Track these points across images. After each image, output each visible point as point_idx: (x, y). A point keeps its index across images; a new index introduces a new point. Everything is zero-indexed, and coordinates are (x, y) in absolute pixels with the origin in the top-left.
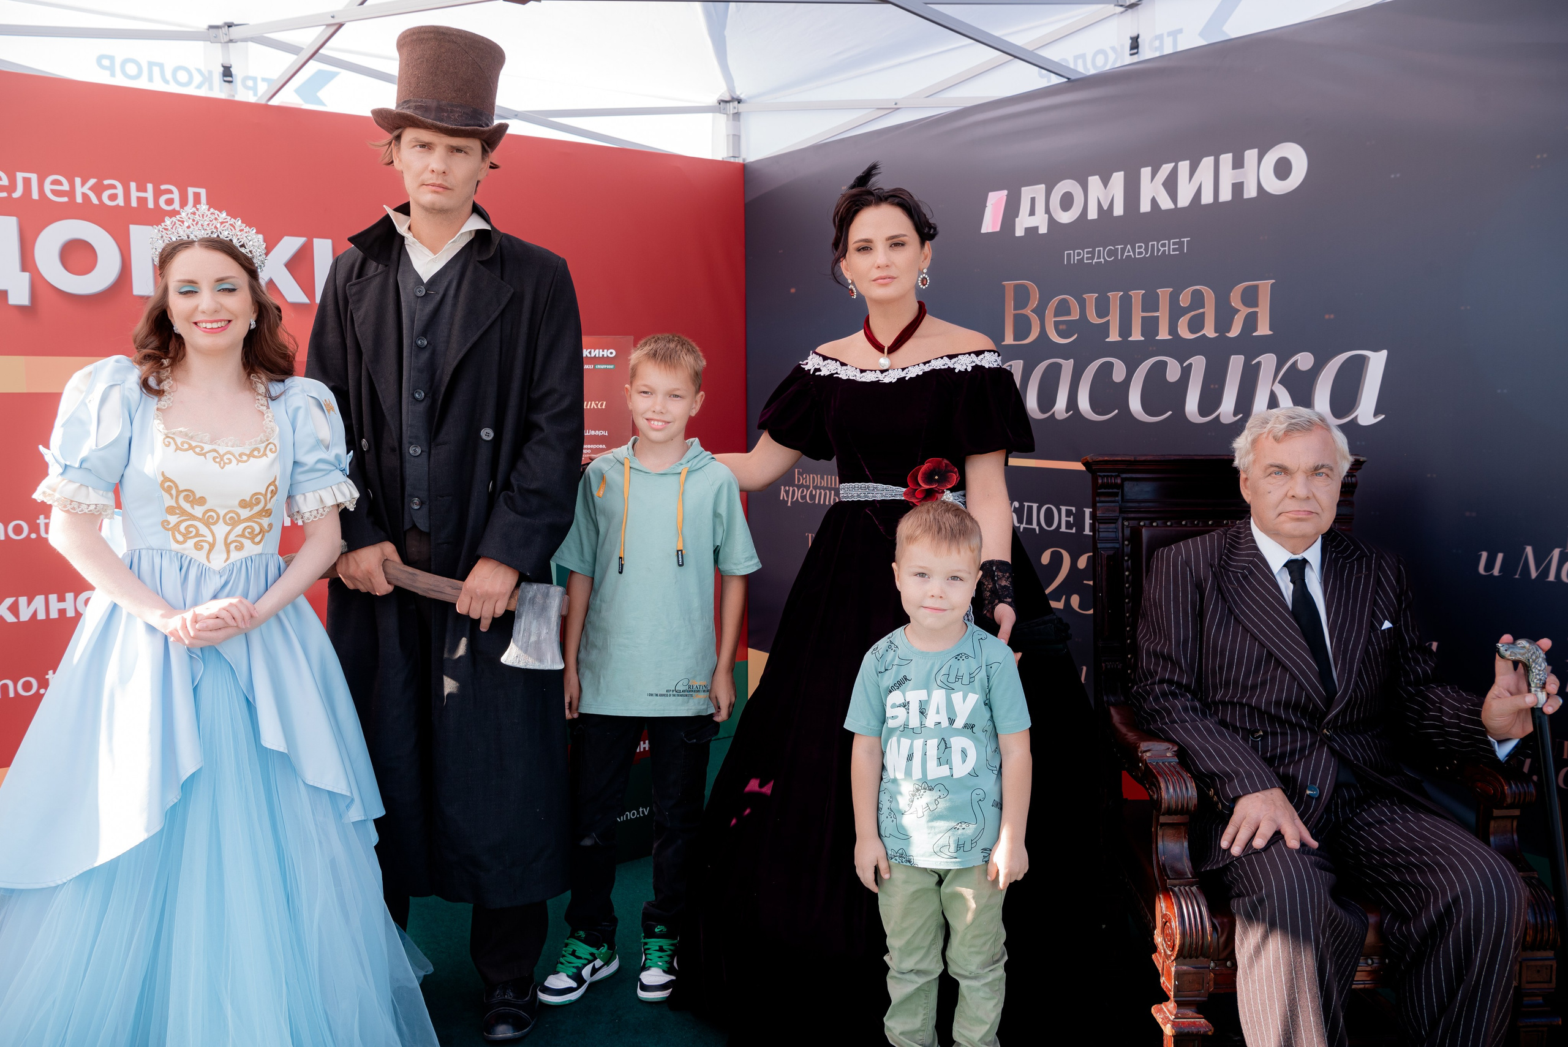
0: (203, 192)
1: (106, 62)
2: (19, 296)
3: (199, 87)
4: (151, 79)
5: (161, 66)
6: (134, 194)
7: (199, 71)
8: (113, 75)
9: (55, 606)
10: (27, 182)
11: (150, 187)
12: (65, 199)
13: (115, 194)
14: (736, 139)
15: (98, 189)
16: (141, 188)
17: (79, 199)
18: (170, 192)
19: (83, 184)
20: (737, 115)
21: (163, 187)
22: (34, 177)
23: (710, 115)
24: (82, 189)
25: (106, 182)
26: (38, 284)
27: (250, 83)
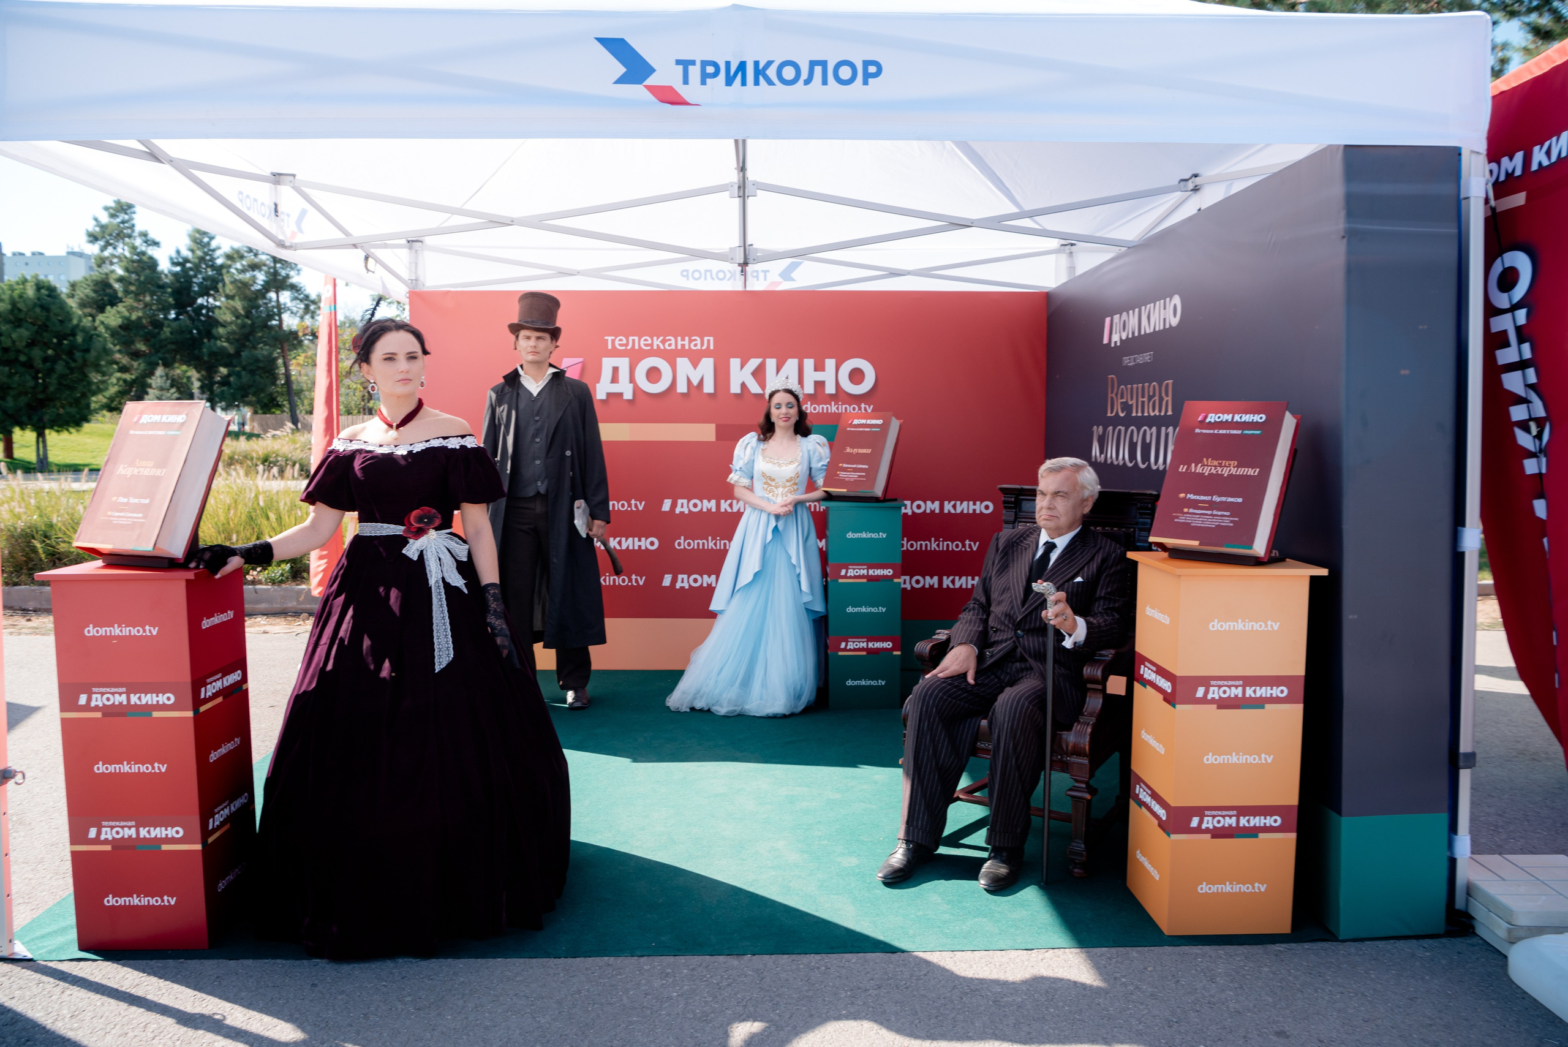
0: (711, 339)
1: (685, 273)
2: (628, 395)
3: (729, 280)
4: (706, 279)
5: (710, 271)
6: (680, 342)
7: (729, 271)
8: (688, 279)
9: (637, 543)
10: (634, 340)
11: (687, 338)
12: (649, 348)
13: (672, 343)
14: (1072, 268)
15: (663, 342)
16: (683, 340)
17: (655, 347)
18: (696, 340)
19: (657, 339)
20: (1071, 253)
21: (693, 338)
22: (636, 338)
23: (1054, 255)
24: (657, 342)
25: (667, 338)
26: (637, 390)
27: (755, 274)
